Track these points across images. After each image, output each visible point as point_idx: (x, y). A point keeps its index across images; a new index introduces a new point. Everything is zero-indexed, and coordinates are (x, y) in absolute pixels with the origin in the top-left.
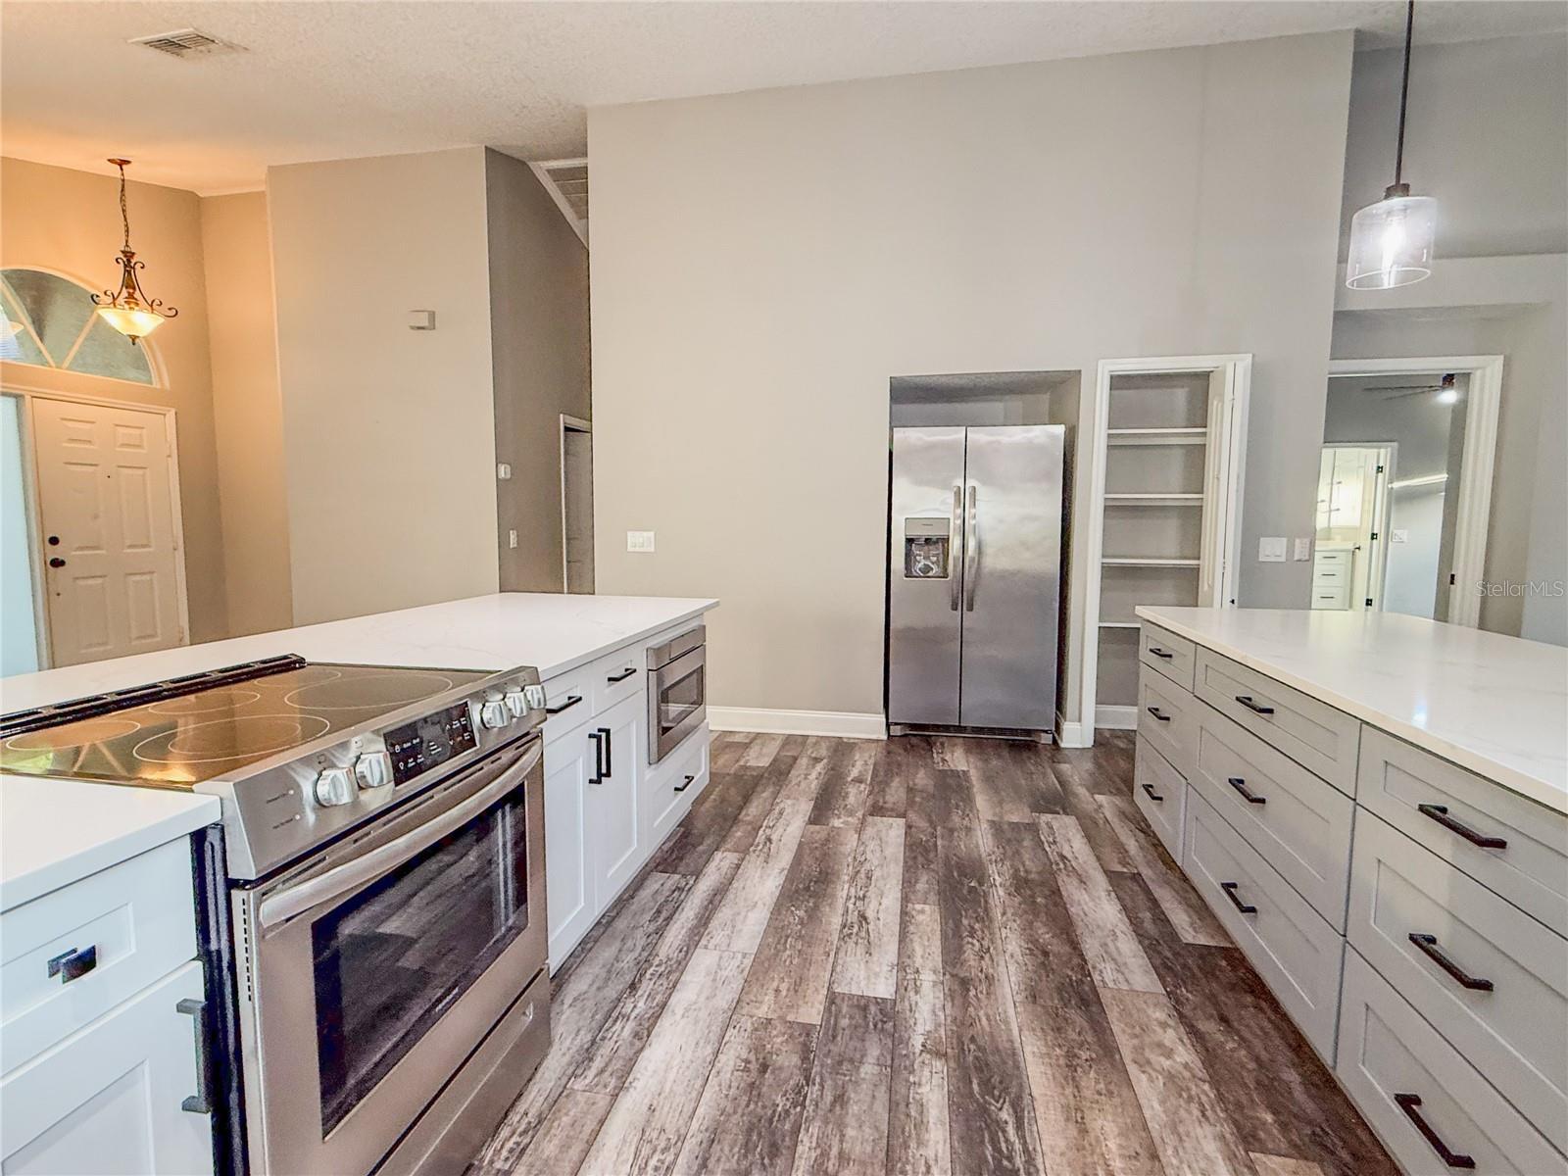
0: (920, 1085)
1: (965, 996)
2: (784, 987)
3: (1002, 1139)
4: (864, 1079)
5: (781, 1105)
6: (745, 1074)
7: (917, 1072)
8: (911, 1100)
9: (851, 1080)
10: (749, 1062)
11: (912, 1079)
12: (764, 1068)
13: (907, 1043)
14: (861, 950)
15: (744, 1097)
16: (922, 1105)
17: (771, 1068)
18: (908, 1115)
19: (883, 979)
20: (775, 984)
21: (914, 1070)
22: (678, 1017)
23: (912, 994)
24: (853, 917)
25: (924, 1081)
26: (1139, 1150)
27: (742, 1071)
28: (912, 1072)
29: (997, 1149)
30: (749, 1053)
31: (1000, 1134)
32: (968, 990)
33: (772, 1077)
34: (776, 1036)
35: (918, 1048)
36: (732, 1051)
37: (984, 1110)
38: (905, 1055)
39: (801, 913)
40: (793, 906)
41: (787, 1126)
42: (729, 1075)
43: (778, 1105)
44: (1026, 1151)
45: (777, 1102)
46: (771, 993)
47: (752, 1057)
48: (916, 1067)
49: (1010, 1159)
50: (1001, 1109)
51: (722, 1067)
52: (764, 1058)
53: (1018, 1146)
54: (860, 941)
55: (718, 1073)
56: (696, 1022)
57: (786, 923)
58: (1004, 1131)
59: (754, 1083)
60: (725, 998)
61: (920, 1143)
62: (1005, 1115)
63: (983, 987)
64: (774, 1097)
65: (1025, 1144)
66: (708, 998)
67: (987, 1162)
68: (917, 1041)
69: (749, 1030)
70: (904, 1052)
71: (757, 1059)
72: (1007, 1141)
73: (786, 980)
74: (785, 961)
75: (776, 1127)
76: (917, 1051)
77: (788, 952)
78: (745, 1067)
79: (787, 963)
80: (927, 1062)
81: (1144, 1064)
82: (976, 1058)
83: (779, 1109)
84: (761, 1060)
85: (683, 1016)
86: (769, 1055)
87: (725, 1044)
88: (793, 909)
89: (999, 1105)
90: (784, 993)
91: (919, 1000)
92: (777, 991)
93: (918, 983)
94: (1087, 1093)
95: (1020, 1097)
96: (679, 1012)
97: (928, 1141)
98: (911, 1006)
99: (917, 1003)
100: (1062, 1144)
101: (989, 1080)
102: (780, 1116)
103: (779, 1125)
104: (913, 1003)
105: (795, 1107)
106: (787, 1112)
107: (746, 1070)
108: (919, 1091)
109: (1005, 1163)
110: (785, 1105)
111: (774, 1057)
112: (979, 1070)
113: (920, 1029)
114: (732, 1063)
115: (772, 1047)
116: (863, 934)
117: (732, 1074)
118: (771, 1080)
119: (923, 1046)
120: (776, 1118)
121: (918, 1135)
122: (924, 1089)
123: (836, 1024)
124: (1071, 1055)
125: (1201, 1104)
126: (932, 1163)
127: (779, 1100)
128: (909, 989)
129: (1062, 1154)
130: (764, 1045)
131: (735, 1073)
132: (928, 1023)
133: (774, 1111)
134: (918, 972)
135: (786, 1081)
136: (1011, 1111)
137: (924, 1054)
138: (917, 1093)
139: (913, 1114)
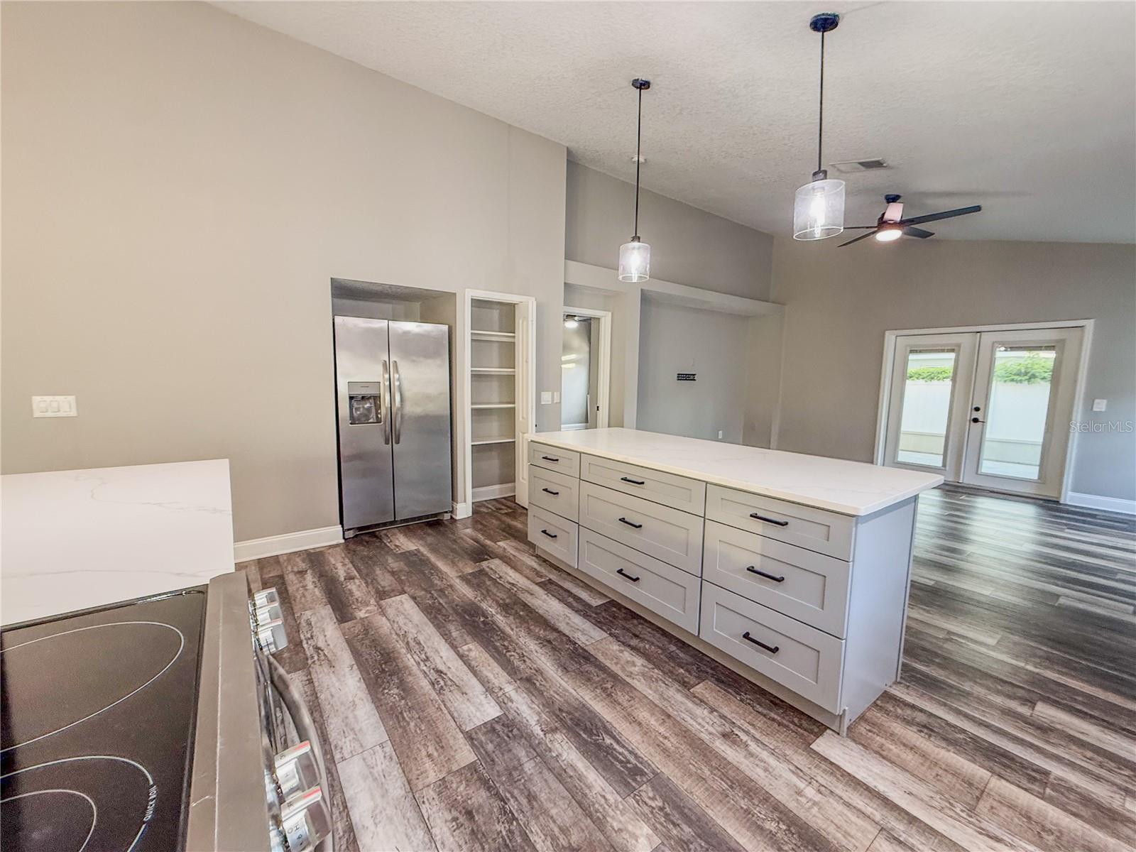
0: (560, 754)
1: (536, 688)
2: (431, 749)
3: (618, 755)
4: (531, 774)
5: (503, 830)
6: (462, 829)
7: (552, 748)
8: (564, 767)
9: (525, 781)
10: (457, 819)
11: (554, 755)
12: (469, 814)
13: (534, 736)
14: (457, 695)
15: (476, 846)
16: (571, 765)
17: (474, 811)
18: (571, 777)
19: (487, 705)
20: (424, 753)
21: (550, 748)
22: (372, 828)
23: (510, 704)
24: (433, 676)
25: (560, 751)
26: (663, 717)
27: (458, 828)
28: (550, 751)
29: (621, 762)
30: (450, 811)
31: (614, 752)
32: (535, 684)
33: (481, 816)
34: (458, 787)
35: (541, 734)
36: (438, 821)
37: (599, 746)
38: (539, 743)
39: (395, 691)
40: (385, 689)
41: (519, 840)
42: (452, 839)
43: (501, 831)
44: (630, 752)
45: (499, 830)
46: (426, 760)
47: (455, 814)
48: (549, 746)
49: (628, 762)
50: (604, 740)
51: (442, 838)
52: (464, 808)
53: (626, 753)
54: (452, 688)
55: (442, 843)
56: (390, 819)
57: (391, 704)
58: (615, 749)
59: (473, 830)
60: (396, 787)
61: (589, 787)
62: (608, 741)
63: (540, 678)
64: (494, 828)
65: (628, 750)
66: (383, 796)
67: (622, 772)
68: (537, 730)
69: (436, 797)
70: (537, 742)
71: (460, 812)
72: (620, 754)
73: (429, 744)
74: (416, 731)
75: (513, 846)
76: (542, 736)
77: (412, 724)
78: (457, 824)
79: (419, 732)
80: (552, 739)
81: (630, 675)
82: (571, 719)
83: (504, 833)
84: (463, 811)
85: (376, 824)
86: (465, 804)
87: (428, 819)
88: (386, 691)
89: (601, 738)
90: (436, 754)
91: (517, 705)
92: (429, 756)
93: (507, 695)
94: (625, 704)
95: (605, 727)
96: (369, 823)
97: (591, 783)
98: (515, 711)
99: (517, 708)
100: (639, 737)
101: (586, 728)
102: (508, 837)
103: (514, 844)
104: (515, 709)
105: (512, 823)
106: (510, 831)
107: (459, 826)
108: (564, 758)
109: (629, 765)
110: (505, 827)
111: (469, 801)
112: (577, 725)
113: (533, 722)
114: (445, 829)
115: (462, 797)
116: (449, 683)
117: (453, 836)
118: (482, 819)
119: (542, 731)
120: (508, 841)
121: (584, 784)
122: (565, 756)
123: (486, 752)
124: (605, 690)
125: (661, 680)
126: (604, 794)
127: (498, 827)
128: (506, 702)
129: (643, 742)
130: (456, 799)
131: (454, 833)
132: (534, 716)
133: (502, 837)
134: (501, 689)
135: (491, 812)
136: (609, 737)
137: (547, 735)
138: (563, 761)
139: (572, 774)
